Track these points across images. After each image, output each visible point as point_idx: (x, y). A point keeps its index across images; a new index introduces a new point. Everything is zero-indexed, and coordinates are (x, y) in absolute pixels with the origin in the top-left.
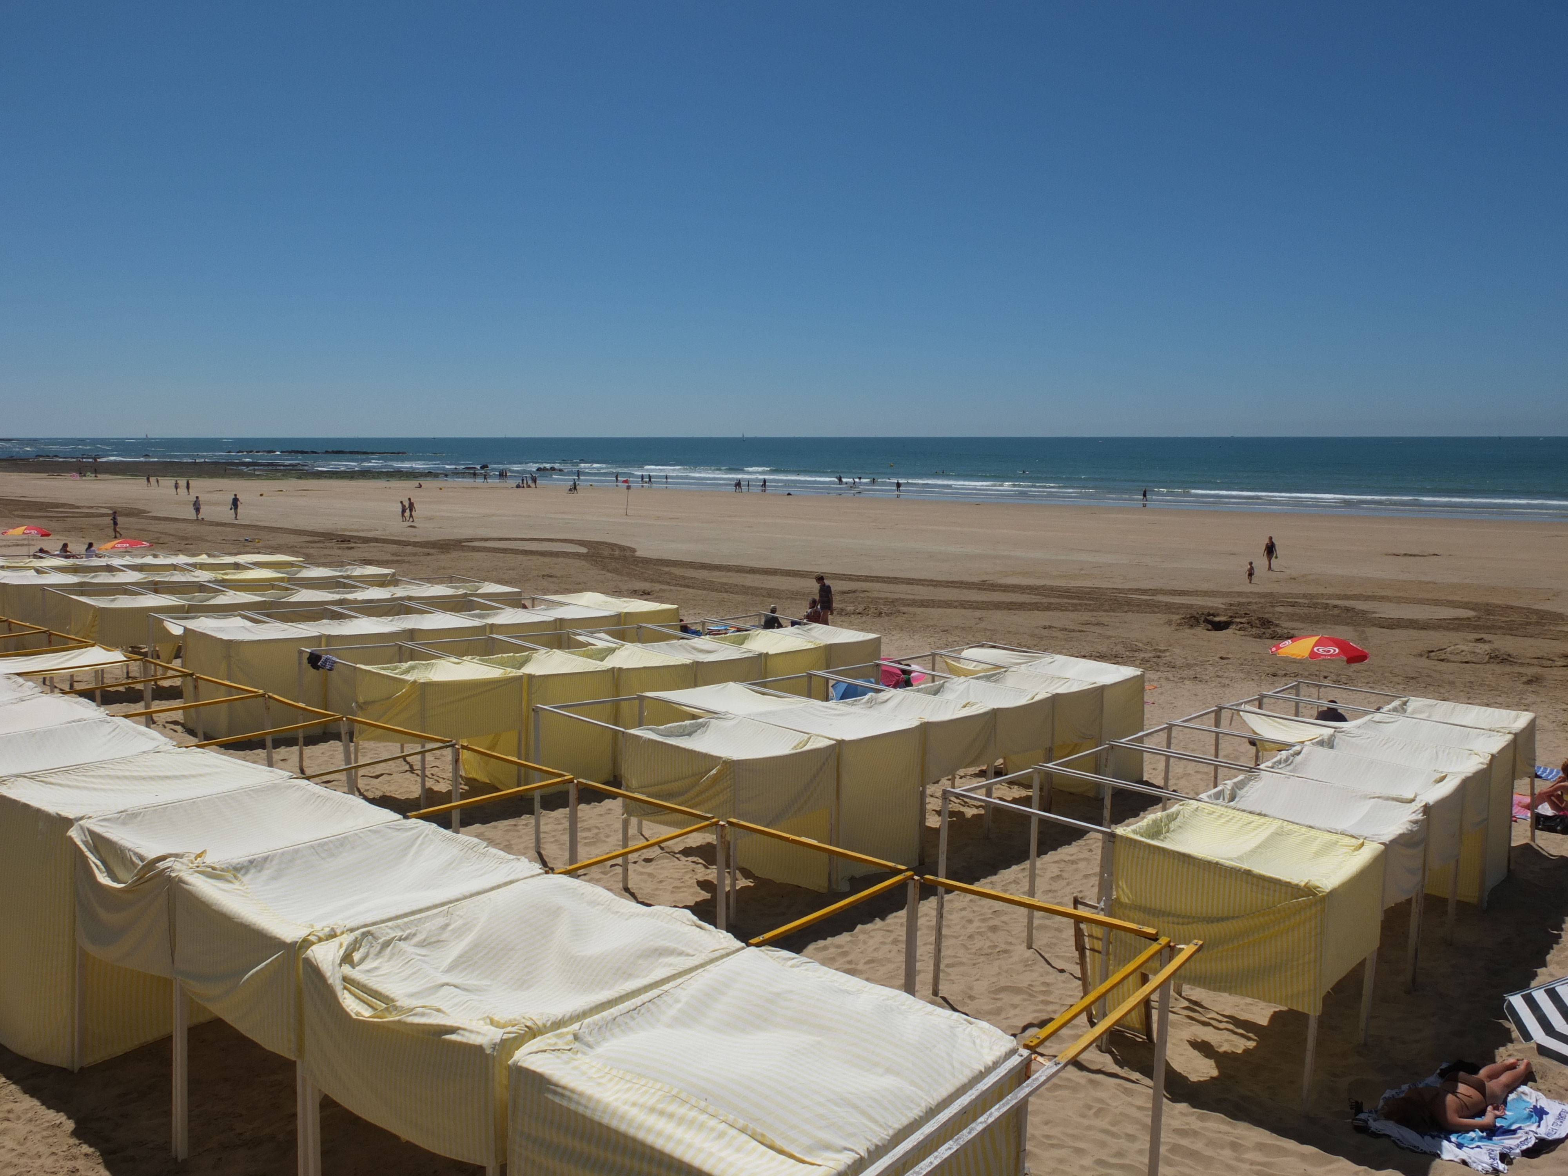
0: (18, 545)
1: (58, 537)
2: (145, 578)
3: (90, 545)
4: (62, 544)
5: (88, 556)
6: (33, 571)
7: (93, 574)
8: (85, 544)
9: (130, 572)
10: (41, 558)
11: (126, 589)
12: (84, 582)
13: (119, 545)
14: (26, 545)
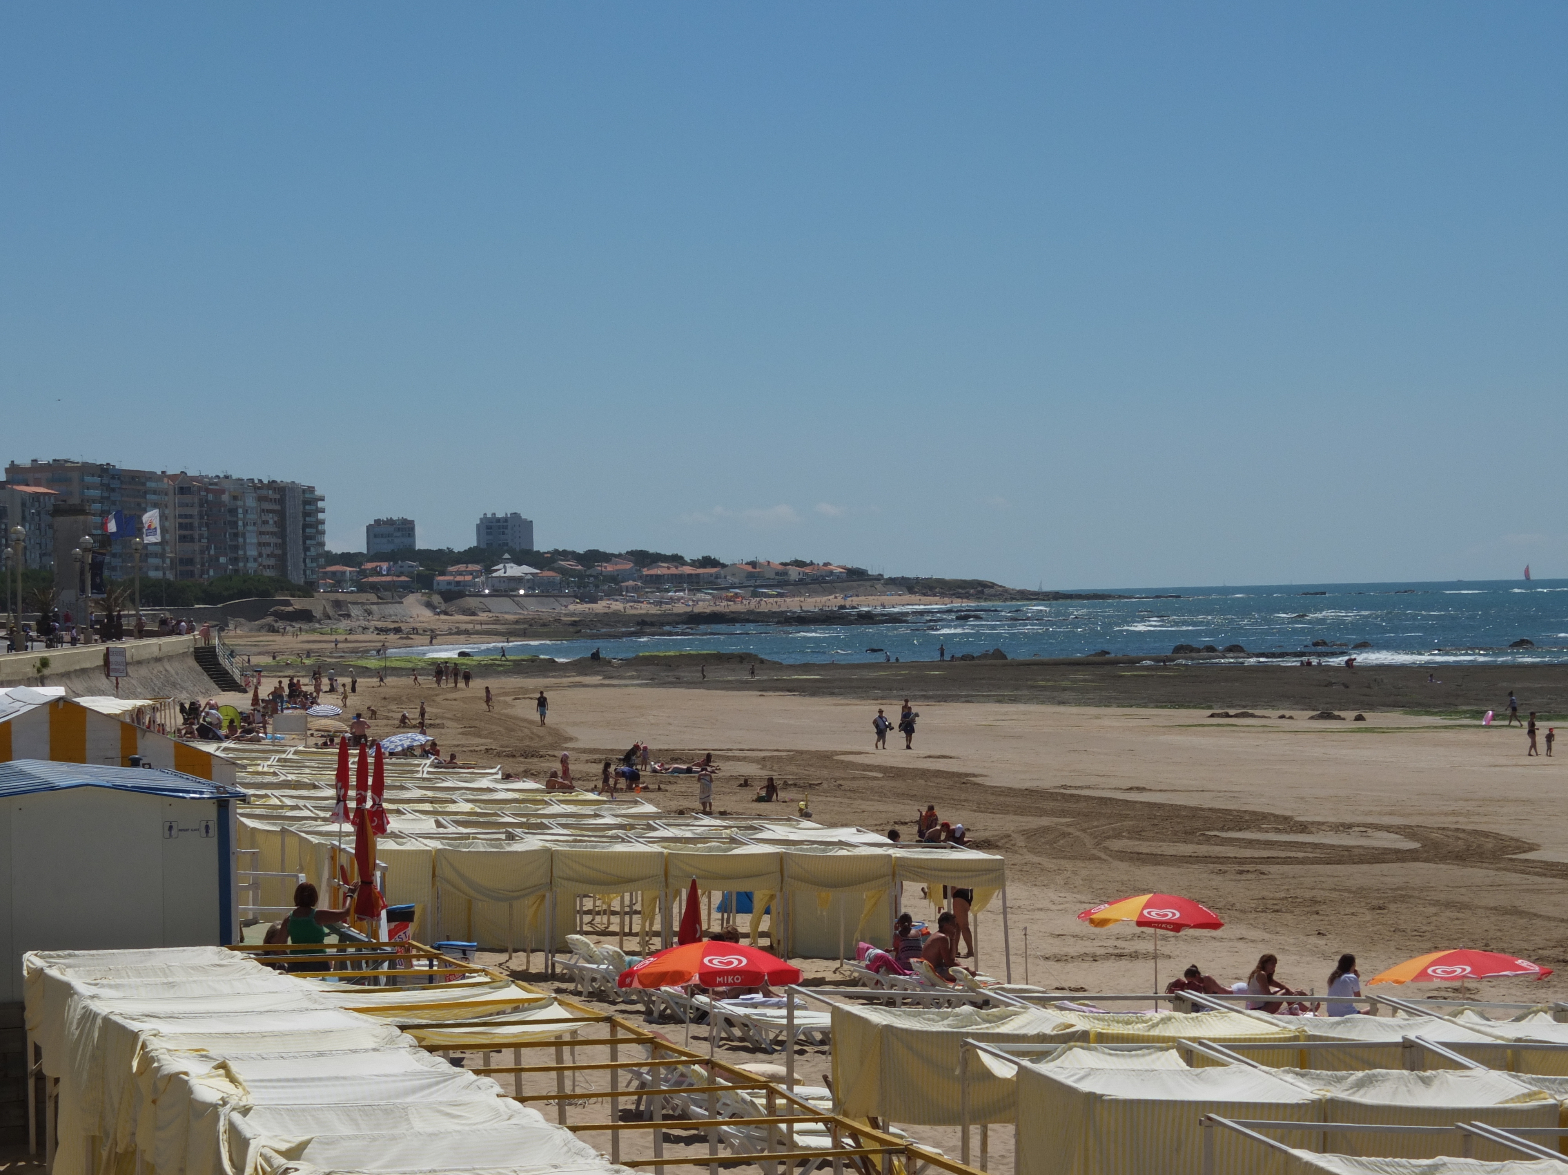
0: (1120, 956)
1: (1242, 930)
2: (1530, 1096)
3: (1347, 964)
4: (1258, 957)
5: (1341, 1009)
6: (1174, 1052)
7: (1360, 1074)
8: (1325, 957)
9: (1480, 1071)
10: (1197, 1007)
11: (1469, 1135)
12: (1333, 1103)
13: (1440, 970)
14: (1146, 956)
